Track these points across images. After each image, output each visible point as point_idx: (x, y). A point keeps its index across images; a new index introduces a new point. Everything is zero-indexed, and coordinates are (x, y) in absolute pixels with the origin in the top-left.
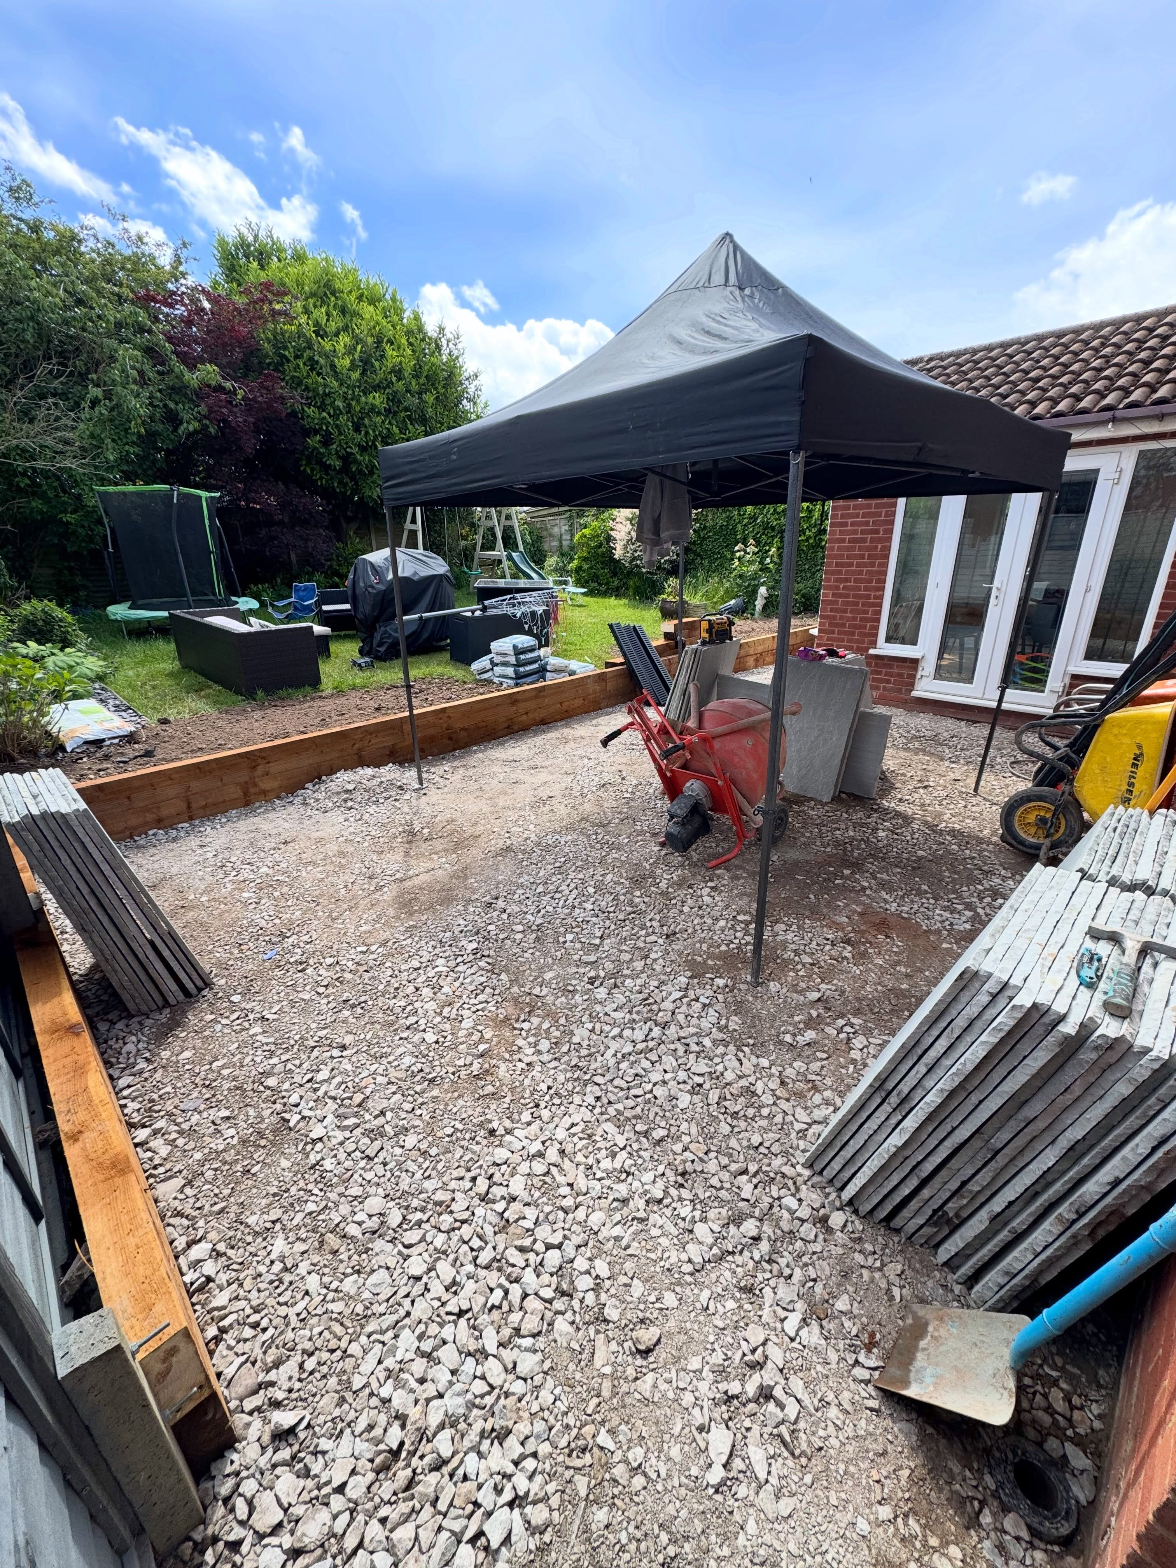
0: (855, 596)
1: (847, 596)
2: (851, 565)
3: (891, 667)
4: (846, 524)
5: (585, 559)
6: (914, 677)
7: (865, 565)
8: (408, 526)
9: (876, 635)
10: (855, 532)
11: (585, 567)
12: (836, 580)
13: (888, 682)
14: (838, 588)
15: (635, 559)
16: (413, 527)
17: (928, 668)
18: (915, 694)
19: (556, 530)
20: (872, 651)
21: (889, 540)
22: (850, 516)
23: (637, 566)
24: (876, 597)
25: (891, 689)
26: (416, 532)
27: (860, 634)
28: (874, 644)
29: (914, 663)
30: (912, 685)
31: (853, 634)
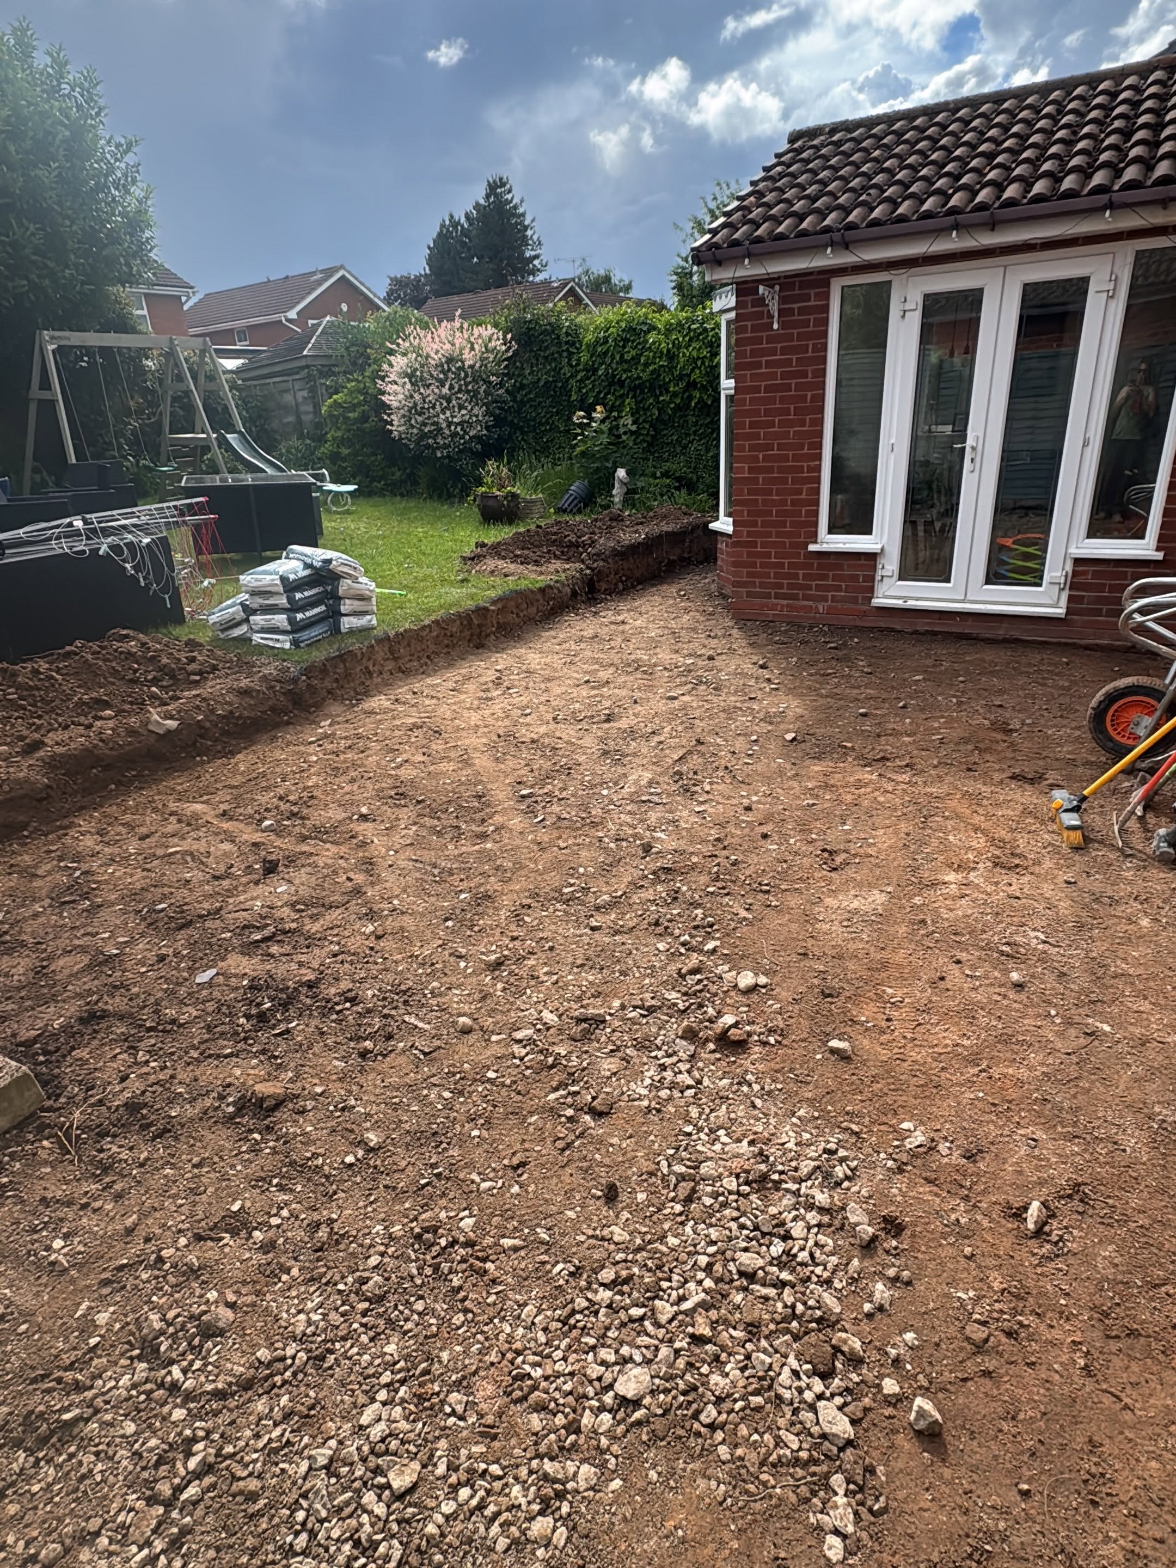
0: (780, 470)
1: (770, 470)
2: (772, 424)
3: (840, 568)
4: (758, 365)
5: (342, 442)
6: (872, 579)
7: (791, 424)
8: (36, 392)
9: (816, 524)
10: (773, 376)
11: (345, 451)
12: (752, 448)
13: (838, 589)
14: (756, 459)
15: (423, 436)
16: (46, 395)
17: (890, 565)
18: (877, 601)
19: (288, 398)
20: (812, 547)
21: (822, 385)
22: (764, 352)
23: (428, 447)
24: (811, 469)
25: (843, 600)
26: (53, 403)
27: (793, 524)
28: (814, 538)
29: (871, 558)
30: (871, 590)
31: (783, 524)
